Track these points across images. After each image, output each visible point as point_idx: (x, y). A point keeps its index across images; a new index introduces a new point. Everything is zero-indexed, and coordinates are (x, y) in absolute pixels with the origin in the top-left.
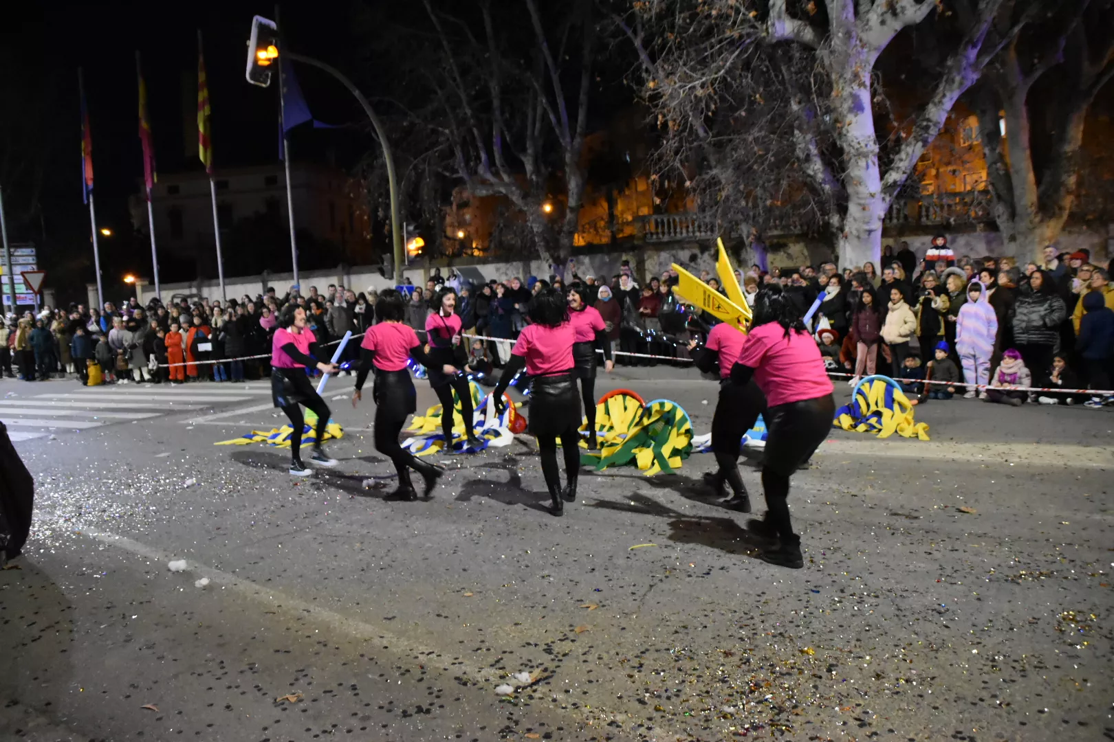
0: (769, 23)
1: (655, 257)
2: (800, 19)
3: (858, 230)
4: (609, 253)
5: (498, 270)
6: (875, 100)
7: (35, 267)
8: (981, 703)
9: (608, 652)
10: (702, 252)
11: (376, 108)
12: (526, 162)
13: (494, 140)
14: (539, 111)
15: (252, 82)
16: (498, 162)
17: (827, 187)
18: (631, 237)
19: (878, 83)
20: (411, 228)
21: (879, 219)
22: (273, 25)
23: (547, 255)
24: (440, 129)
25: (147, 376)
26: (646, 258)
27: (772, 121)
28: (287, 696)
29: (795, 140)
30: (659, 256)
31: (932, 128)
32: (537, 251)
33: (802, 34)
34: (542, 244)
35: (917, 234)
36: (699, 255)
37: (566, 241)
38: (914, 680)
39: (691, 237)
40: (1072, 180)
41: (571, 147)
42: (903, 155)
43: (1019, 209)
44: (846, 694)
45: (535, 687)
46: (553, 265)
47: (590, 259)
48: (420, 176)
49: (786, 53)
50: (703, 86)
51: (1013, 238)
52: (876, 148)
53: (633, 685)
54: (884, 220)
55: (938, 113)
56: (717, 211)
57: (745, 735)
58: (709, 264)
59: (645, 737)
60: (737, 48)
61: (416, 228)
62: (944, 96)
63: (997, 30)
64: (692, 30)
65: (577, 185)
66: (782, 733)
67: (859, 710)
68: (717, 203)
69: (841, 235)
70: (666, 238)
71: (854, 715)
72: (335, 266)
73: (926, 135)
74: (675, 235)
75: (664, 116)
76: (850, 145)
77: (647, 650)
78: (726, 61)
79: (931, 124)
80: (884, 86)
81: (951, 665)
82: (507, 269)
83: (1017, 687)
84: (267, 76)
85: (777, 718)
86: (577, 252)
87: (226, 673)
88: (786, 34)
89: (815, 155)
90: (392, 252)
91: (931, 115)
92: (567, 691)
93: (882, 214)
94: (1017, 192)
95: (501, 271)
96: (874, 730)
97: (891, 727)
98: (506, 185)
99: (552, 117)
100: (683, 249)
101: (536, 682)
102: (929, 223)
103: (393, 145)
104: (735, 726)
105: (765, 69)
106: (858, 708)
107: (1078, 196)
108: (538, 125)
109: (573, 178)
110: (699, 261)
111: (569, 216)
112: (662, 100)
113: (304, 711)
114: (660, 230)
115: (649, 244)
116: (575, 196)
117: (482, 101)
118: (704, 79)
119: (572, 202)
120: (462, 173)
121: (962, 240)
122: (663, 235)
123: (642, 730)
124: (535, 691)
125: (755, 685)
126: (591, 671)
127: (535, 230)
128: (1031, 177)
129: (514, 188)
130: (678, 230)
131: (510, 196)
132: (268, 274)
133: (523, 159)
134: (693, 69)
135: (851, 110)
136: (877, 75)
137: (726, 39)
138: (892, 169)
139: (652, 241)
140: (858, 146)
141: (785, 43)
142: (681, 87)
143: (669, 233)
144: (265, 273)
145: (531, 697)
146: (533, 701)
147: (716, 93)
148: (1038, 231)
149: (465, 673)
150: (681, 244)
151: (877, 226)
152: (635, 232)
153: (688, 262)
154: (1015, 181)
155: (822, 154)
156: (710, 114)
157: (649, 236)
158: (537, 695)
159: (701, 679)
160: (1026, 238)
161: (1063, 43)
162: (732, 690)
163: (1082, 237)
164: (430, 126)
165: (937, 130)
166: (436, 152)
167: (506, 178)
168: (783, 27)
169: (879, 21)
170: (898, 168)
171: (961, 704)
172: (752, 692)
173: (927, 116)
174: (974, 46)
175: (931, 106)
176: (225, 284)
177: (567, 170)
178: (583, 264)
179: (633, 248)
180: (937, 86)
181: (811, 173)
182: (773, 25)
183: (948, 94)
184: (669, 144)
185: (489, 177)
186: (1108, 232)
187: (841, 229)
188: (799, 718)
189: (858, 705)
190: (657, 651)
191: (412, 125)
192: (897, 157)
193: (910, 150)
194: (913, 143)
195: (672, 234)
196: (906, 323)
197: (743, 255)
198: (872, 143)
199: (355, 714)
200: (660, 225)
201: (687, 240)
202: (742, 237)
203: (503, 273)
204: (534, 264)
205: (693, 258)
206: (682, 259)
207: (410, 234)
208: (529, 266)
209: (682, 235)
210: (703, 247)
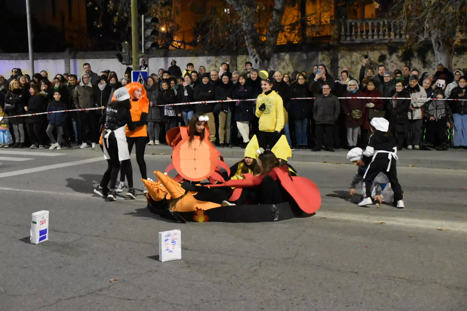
1: (348, 57)
4: (306, 52)
5: (208, 62)
10: (391, 54)
18: (328, 37)
20: (149, 20)
23: (252, 50)
26: (339, 57)
30: (351, 56)
32: (246, 46)
34: (250, 41)
36: (388, 56)
37: (272, 39)
39: (381, 40)
46: (259, 60)
47: (290, 56)
58: (396, 64)
61: (152, 21)
70: (358, 40)
74: (367, 38)
82: (217, 61)
86: (279, 49)
90: (130, 40)
95: (211, 63)
100: (373, 50)
110: (387, 61)
111: (275, 16)
114: (353, 33)
115: (342, 45)
116: (281, 0)
119: (278, 5)
122: (356, 38)
127: (245, 28)
130: (370, 33)
139: (346, 42)
143: (362, 36)
150: (372, 46)
152: (332, 33)
153: (377, 62)
157: (343, 38)
178: (283, 60)
179: (328, 48)
195: (364, 37)
197: (429, 57)
200: (354, 28)
201: (377, 42)
202: (431, 41)
203: (212, 65)
204: (241, 59)
205: (382, 58)
206: (372, 59)
207: (147, 26)
208: (236, 60)
209: (373, 38)
210: (392, 49)
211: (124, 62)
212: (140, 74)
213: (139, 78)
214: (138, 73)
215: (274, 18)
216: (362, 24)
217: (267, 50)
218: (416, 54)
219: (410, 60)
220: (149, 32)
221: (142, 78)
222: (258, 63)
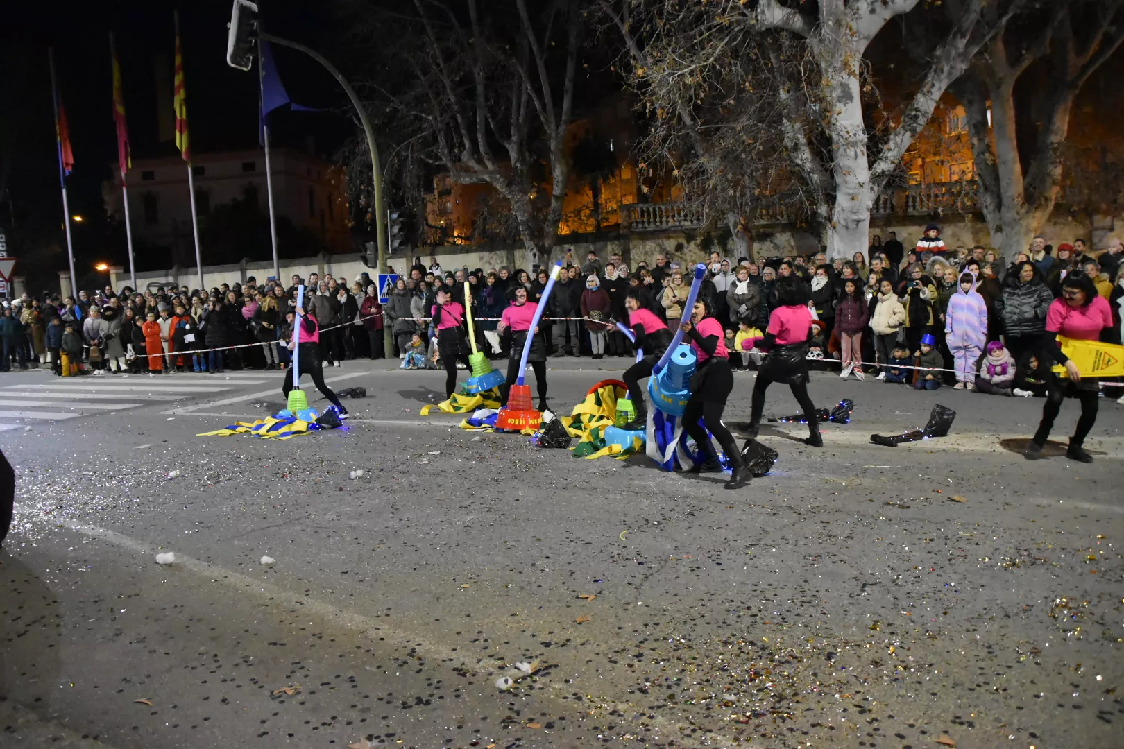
0: (759, 10)
1: (641, 247)
2: (790, 7)
3: (845, 220)
4: (594, 243)
5: (481, 258)
6: (865, 89)
7: (4, 254)
8: (978, 688)
9: (606, 642)
10: (688, 242)
11: (359, 93)
12: (510, 150)
13: (478, 127)
14: (524, 98)
15: (233, 66)
16: (482, 150)
17: (815, 177)
18: (617, 225)
19: (868, 73)
20: (395, 216)
21: (868, 209)
22: (255, 7)
23: (529, 244)
24: (423, 115)
25: (123, 367)
26: (631, 247)
27: (761, 109)
28: (284, 688)
29: (783, 129)
30: (644, 246)
31: (921, 117)
32: (522, 240)
33: (791, 22)
34: (526, 232)
35: (904, 225)
36: (686, 245)
37: (551, 229)
38: (912, 667)
39: (677, 226)
40: (1057, 171)
41: (556, 136)
42: (891, 145)
43: (1006, 201)
44: (845, 682)
45: (535, 678)
46: (537, 254)
47: (575, 248)
48: (402, 163)
49: (776, 40)
50: (691, 73)
51: (999, 229)
52: (865, 138)
53: (633, 674)
54: (871, 210)
55: (926, 103)
56: (704, 200)
57: (747, 722)
59: (647, 725)
60: (727, 36)
61: (399, 216)
62: (933, 85)
63: (985, 22)
64: (681, 16)
65: (562, 173)
66: (784, 720)
67: (858, 697)
68: (704, 192)
69: (829, 225)
70: (652, 227)
71: (854, 702)
72: (315, 255)
73: (915, 125)
74: (661, 224)
75: (652, 104)
76: (839, 134)
77: (646, 640)
78: (716, 49)
79: (918, 113)
80: (874, 75)
81: (948, 652)
82: (490, 258)
83: (1013, 673)
84: (249, 58)
85: (778, 705)
86: (561, 240)
87: (220, 666)
88: (775, 22)
89: (804, 144)
90: (375, 241)
91: (920, 105)
92: (567, 681)
93: (870, 204)
94: (1003, 184)
95: (485, 260)
96: (874, 716)
97: (891, 713)
98: (491, 173)
99: (537, 103)
100: (668, 238)
101: (536, 673)
102: (916, 214)
103: (377, 131)
104: (736, 714)
105: (754, 57)
106: (858, 695)
107: (1063, 188)
108: (522, 111)
109: (558, 166)
110: (685, 250)
111: (554, 203)
112: (651, 88)
113: (303, 703)
114: (645, 219)
115: (635, 233)
116: (560, 185)
117: (466, 87)
118: (693, 67)
119: (557, 190)
120: (445, 161)
121: (948, 230)
122: (649, 224)
123: (644, 719)
124: (535, 681)
125: (755, 673)
126: (590, 661)
127: (519, 218)
128: (1017, 168)
129: (498, 176)
130: (664, 219)
131: (494, 184)
132: (247, 262)
133: (507, 146)
134: (681, 56)
135: (840, 100)
136: (867, 65)
137: (715, 26)
138: (881, 159)
139: (637, 230)
140: (847, 136)
141: (774, 31)
142: (669, 75)
143: (655, 222)
144: (244, 261)
145: (531, 688)
146: (533, 691)
147: (705, 80)
148: (1024, 222)
149: (463, 664)
150: (666, 233)
151: (866, 216)
152: (621, 221)
153: (674, 252)
154: (1002, 171)
155: (810, 143)
156: (699, 102)
157: (634, 225)
158: (537, 685)
159: (700, 668)
160: (1012, 229)
161: (1049, 34)
162: (732, 679)
163: (1066, 228)
164: (413, 113)
165: (925, 119)
166: (419, 138)
167: (490, 165)
168: (774, 15)
169: (869, 9)
170: (887, 158)
171: (958, 689)
172: (752, 680)
173: (916, 106)
174: (963, 36)
175: (919, 96)
176: (202, 274)
177: (552, 157)
178: (567, 252)
179: (618, 238)
180: (926, 76)
181: (800, 162)
182: (763, 12)
183: (937, 84)
184: (657, 132)
185: (472, 164)
186: (1092, 223)
187: (829, 219)
188: (799, 705)
189: (858, 692)
190: (656, 640)
191: (396, 110)
192: (886, 147)
193: (898, 139)
194: (902, 132)
195: (658, 224)
196: (895, 314)
197: (730, 244)
198: (861, 133)
199: (354, 706)
200: (645, 214)
201: (673, 229)
202: (729, 227)
203: (486, 262)
204: (518, 253)
205: (679, 247)
206: (668, 249)
207: (394, 222)
208: (513, 255)
209: (667, 224)
210: (690, 236)
211: (369, 265)
212: (389, 278)
213: (387, 283)
214: (386, 277)
215: (552, 206)
216: (654, 209)
217: (547, 243)
218: (716, 242)
219: (710, 249)
220: (396, 230)
221: (390, 281)
222: (537, 257)
